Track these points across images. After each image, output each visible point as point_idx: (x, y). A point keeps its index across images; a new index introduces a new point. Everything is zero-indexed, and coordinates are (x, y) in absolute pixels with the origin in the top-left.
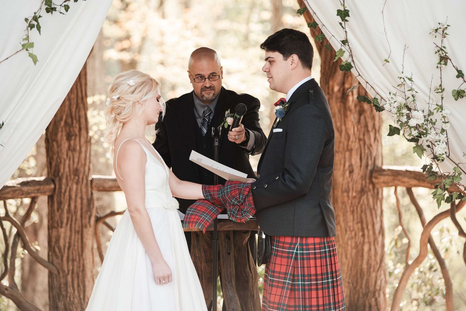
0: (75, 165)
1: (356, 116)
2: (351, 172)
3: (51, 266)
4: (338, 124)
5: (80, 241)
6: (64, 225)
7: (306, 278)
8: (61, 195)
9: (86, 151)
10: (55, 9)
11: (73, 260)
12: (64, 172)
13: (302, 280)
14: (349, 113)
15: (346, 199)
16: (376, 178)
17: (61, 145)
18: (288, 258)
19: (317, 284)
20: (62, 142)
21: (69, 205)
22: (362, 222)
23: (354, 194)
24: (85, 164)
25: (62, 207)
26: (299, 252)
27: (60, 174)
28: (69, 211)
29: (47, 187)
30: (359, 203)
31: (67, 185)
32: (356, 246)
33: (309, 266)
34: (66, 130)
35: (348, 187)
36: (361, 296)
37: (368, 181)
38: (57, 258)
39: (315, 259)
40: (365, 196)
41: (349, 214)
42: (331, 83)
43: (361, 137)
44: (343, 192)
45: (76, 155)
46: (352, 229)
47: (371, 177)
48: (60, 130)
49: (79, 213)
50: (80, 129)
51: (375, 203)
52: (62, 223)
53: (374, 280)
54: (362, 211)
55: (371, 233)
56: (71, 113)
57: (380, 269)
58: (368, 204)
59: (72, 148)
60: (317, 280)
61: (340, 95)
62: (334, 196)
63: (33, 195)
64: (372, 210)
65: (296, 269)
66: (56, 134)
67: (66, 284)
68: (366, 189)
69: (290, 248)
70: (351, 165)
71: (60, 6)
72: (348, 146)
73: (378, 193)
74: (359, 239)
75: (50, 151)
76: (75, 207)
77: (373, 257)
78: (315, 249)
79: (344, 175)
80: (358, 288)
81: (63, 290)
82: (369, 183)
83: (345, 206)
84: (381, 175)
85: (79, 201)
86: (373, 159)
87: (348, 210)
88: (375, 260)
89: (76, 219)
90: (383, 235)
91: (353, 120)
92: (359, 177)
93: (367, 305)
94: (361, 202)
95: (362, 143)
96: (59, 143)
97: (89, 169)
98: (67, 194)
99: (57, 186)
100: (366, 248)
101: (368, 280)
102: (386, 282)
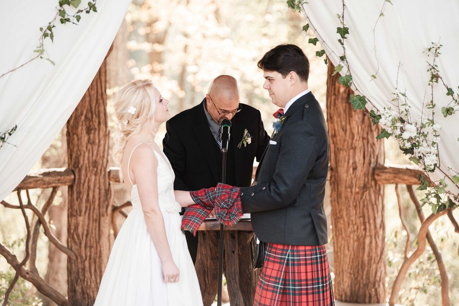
0: (94, 157)
1: (361, 116)
2: (355, 169)
3: (70, 252)
4: (344, 123)
5: (97, 229)
6: (83, 213)
7: (297, 283)
8: (80, 185)
9: (105, 145)
10: (67, 20)
11: (91, 247)
12: (83, 164)
13: (293, 285)
14: (353, 113)
15: (349, 194)
16: (378, 175)
17: (81, 138)
18: (280, 263)
19: (307, 289)
20: (82, 135)
21: (88, 195)
22: (364, 217)
23: (357, 190)
24: (103, 156)
25: (81, 197)
26: (290, 258)
27: (80, 166)
28: (88, 200)
29: (68, 177)
30: (361, 198)
31: (87, 176)
32: (358, 239)
33: (300, 272)
34: (86, 124)
35: (352, 183)
36: (362, 286)
37: (370, 178)
38: (75, 244)
39: (306, 264)
40: (368, 192)
41: (352, 208)
42: (337, 84)
43: (365, 136)
44: (346, 188)
45: (95, 148)
46: (354, 222)
47: (373, 174)
48: (81, 124)
49: (97, 203)
50: (99, 123)
51: (376, 199)
52: (81, 212)
53: (374, 271)
54: (364, 206)
55: (372, 227)
56: (91, 109)
57: (381, 260)
58: (370, 200)
59: (91, 141)
60: (307, 285)
61: (345, 96)
62: (338, 191)
63: (54, 185)
64: (374, 205)
65: (287, 274)
66: (77, 128)
67: (84, 269)
68: (368, 186)
69: (282, 254)
70: (355, 163)
71: (73, 17)
72: (352, 144)
73: (380, 189)
74: (361, 232)
75: (71, 144)
76: (94, 196)
77: (374, 250)
78: (306, 255)
79: (347, 171)
80: (359, 279)
81: (80, 274)
82: (372, 180)
83: (349, 201)
84: (383, 172)
85: (97, 191)
86: (375, 157)
87: (351, 205)
88: (376, 252)
89: (94, 208)
90: (384, 229)
91: (357, 119)
92: (362, 174)
93: (368, 295)
94: (364, 198)
95: (365, 141)
96: (79, 136)
97: (107, 161)
98: (86, 184)
99: (77, 177)
100: (367, 241)
101: (368, 272)
102: (385, 273)
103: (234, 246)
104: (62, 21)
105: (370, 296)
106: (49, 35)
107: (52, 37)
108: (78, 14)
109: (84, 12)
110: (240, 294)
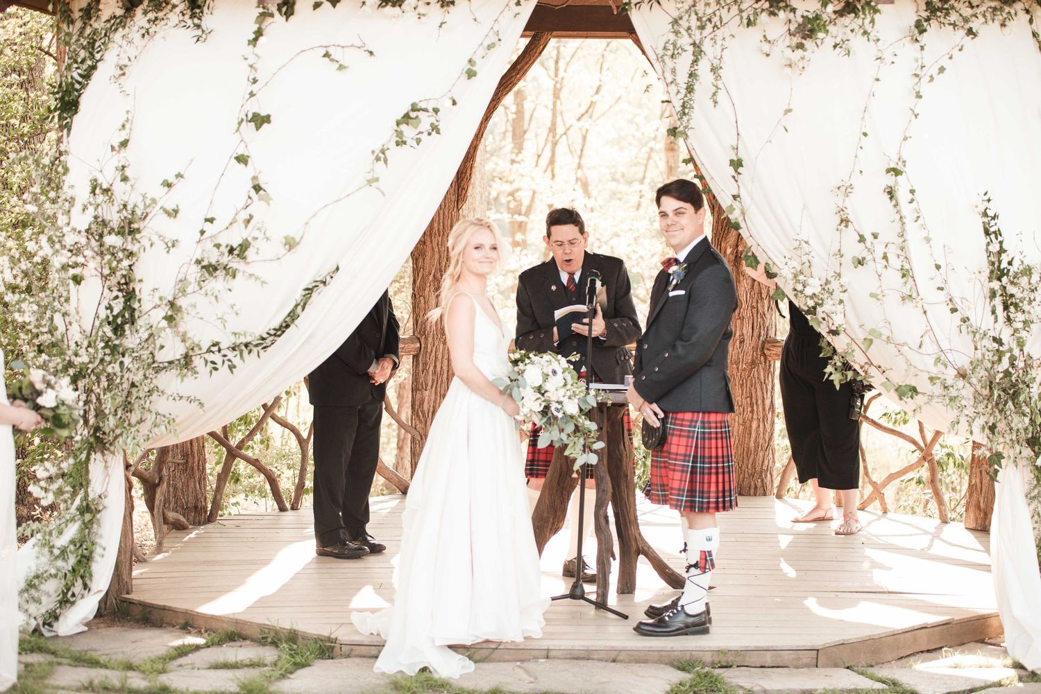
2: (742, 342)
3: (414, 431)
6: (429, 387)
7: (707, 460)
8: (426, 355)
10: (404, 143)
12: (430, 330)
13: (702, 463)
14: (741, 278)
15: (735, 371)
16: (768, 349)
17: (428, 301)
18: (688, 437)
19: (717, 468)
20: (429, 298)
21: (435, 366)
22: (751, 397)
23: (744, 366)
25: (427, 368)
26: (700, 430)
27: (426, 333)
28: (434, 372)
29: (413, 346)
30: (749, 376)
31: (434, 345)
32: (744, 422)
33: (710, 447)
34: (434, 285)
35: (738, 358)
36: (746, 476)
37: (759, 352)
38: (420, 423)
40: (756, 368)
43: (754, 304)
47: (763, 348)
48: (428, 285)
49: (445, 375)
51: (766, 377)
52: (427, 385)
53: (761, 459)
54: (752, 385)
55: (760, 409)
56: (441, 268)
57: (769, 447)
58: (759, 378)
60: (717, 463)
61: (733, 257)
64: (763, 384)
66: (424, 290)
68: (757, 361)
69: (690, 426)
70: (742, 335)
71: (411, 139)
73: (770, 366)
74: (748, 415)
75: (417, 307)
76: (442, 368)
77: (762, 435)
78: (716, 428)
79: (734, 346)
80: (743, 468)
82: (761, 355)
84: (774, 346)
86: (766, 329)
88: (764, 438)
90: (773, 412)
92: (750, 347)
93: (753, 486)
94: (752, 375)
95: (755, 311)
98: (433, 354)
99: (423, 346)
100: (754, 425)
101: (754, 459)
102: (774, 462)
103: (603, 422)
104: (398, 144)
105: (756, 487)
106: (382, 159)
107: (386, 161)
108: (418, 136)
109: (426, 133)
110: (608, 479)
